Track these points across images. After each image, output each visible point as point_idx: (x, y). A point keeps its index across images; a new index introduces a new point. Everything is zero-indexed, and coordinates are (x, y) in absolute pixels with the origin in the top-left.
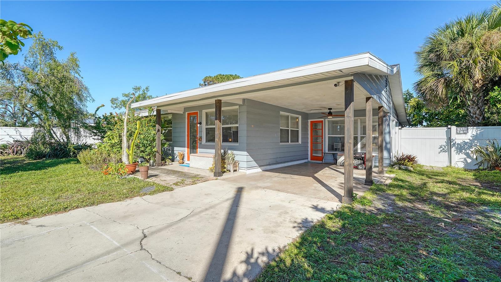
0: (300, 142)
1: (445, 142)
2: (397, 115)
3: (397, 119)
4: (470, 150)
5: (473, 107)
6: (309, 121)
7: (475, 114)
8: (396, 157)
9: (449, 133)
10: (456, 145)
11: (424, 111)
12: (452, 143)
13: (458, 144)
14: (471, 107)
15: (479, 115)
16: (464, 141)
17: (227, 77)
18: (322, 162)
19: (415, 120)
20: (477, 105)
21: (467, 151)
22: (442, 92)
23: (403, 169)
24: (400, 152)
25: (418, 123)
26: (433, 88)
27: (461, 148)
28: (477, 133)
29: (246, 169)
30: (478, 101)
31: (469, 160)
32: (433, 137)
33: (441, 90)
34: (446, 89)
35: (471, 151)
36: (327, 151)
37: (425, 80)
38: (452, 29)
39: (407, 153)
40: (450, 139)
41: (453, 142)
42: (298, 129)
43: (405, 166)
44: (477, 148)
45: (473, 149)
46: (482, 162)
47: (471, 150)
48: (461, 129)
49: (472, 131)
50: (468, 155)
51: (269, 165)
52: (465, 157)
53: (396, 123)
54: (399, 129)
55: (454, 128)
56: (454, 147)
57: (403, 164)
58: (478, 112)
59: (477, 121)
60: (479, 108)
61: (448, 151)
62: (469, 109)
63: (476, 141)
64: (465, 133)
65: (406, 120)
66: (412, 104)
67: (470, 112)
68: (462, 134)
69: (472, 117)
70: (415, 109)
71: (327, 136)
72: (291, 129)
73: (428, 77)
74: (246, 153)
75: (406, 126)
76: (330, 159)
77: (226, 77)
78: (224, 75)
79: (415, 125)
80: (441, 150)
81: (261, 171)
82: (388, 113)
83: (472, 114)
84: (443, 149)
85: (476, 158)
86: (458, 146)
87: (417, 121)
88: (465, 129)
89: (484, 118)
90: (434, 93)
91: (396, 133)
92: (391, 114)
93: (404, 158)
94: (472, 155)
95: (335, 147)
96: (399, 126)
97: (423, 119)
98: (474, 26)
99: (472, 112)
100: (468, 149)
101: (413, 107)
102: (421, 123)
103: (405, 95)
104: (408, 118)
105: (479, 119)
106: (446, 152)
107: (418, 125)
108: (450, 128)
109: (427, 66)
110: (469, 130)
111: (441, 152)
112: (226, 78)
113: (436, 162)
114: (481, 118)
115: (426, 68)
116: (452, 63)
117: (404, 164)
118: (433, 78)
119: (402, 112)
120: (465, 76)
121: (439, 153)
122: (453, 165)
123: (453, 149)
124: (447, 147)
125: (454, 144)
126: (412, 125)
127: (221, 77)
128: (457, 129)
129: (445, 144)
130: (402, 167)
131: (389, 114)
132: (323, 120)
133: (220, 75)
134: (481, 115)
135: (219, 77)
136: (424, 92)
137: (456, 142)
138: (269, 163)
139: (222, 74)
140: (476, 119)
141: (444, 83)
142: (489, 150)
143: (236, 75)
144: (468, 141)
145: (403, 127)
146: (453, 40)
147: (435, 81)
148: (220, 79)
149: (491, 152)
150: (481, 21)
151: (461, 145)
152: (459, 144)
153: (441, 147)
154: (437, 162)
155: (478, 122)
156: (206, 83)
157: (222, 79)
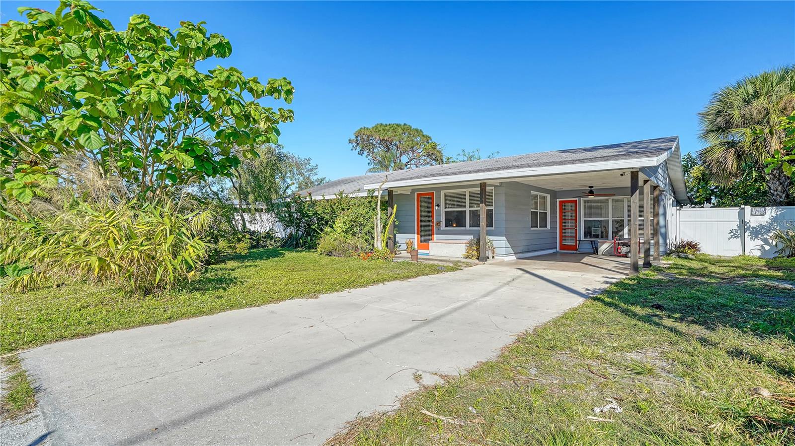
0: (549, 227)
1: (737, 225)
2: (674, 192)
3: (673, 197)
4: (767, 235)
5: (773, 182)
6: (558, 200)
7: (777, 191)
8: (674, 244)
9: (742, 215)
10: (751, 229)
11: (712, 184)
12: (746, 227)
13: (753, 228)
14: (771, 183)
15: (781, 192)
16: (761, 225)
17: (392, 128)
18: (576, 252)
19: (700, 196)
20: (779, 179)
21: (765, 237)
22: (732, 164)
23: (683, 258)
24: (678, 239)
25: (704, 200)
26: (721, 160)
27: (756, 233)
28: (776, 214)
29: (504, 255)
30: (779, 175)
31: (767, 248)
32: (721, 220)
33: (731, 163)
34: (737, 161)
35: (769, 236)
36: (582, 238)
37: (711, 150)
38: (745, 87)
39: (687, 239)
40: (743, 222)
41: (746, 225)
42: (546, 212)
43: (685, 254)
44: (776, 233)
45: (772, 234)
46: (782, 250)
47: (769, 234)
48: (758, 209)
49: (771, 212)
50: (766, 241)
51: (522, 252)
52: (763, 243)
53: (673, 201)
54: (677, 210)
55: (748, 209)
56: (748, 232)
57: (682, 252)
58: (780, 188)
59: (779, 199)
60: (781, 184)
61: (741, 236)
62: (769, 184)
63: (775, 224)
64: (763, 215)
65: (686, 198)
66: (695, 175)
67: (770, 188)
68: (758, 215)
69: (773, 195)
70: (700, 181)
71: (583, 219)
72: (540, 211)
73: (715, 146)
74: (504, 238)
75: (687, 205)
76: (587, 247)
77: (390, 128)
78: (386, 125)
79: (700, 203)
80: (732, 236)
81: (516, 259)
82: (664, 191)
83: (772, 191)
84: (735, 234)
85: (776, 245)
86: (753, 230)
87: (703, 198)
88: (763, 209)
89: (788, 196)
90: (722, 166)
91: (673, 215)
92: (667, 192)
93: (684, 246)
94: (771, 241)
95: (593, 233)
96: (677, 206)
97: (711, 195)
98: (774, 84)
99: (772, 189)
100: (766, 234)
101: (697, 178)
102: (709, 200)
103: (684, 161)
104: (689, 195)
105: (781, 197)
106: (738, 237)
107: (704, 203)
108: (744, 209)
109: (713, 131)
110: (767, 210)
111: (731, 238)
112: (390, 130)
113: (725, 250)
114: (784, 196)
115: (712, 134)
116: (744, 130)
117: (684, 252)
118: (721, 148)
119: (680, 187)
120: (759, 148)
121: (729, 239)
122: (747, 253)
123: (747, 234)
124: (739, 231)
125: (749, 228)
126: (696, 204)
127: (383, 129)
128: (752, 210)
129: (736, 228)
130: (682, 255)
131: (664, 193)
132: (577, 199)
133: (381, 125)
134: (784, 191)
135: (380, 129)
136: (710, 164)
137: (750, 225)
138: (523, 250)
139: (384, 124)
140: (778, 196)
141: (734, 155)
142: (790, 234)
143: (405, 124)
144: (766, 224)
145: (681, 207)
146: (747, 102)
147: (723, 151)
148: (382, 132)
149: (792, 236)
150: (782, 79)
151: (756, 229)
152: (755, 228)
153: (732, 232)
154: (727, 250)
155: (780, 201)
156: (359, 139)
157: (386, 132)
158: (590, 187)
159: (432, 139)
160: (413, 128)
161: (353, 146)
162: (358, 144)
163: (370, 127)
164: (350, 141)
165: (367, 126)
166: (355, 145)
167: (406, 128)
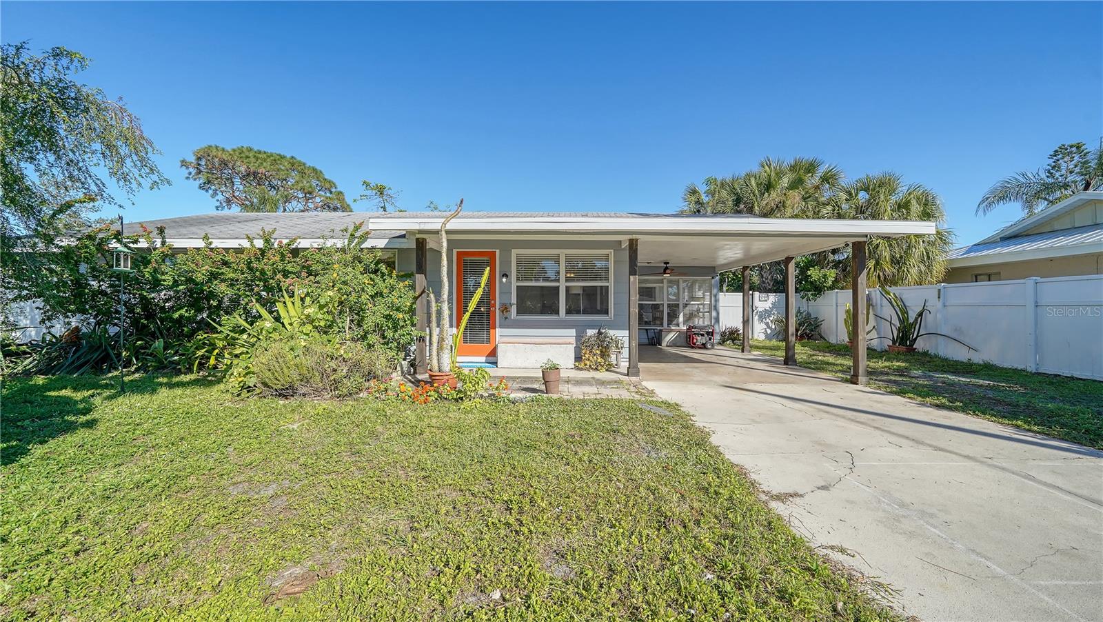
4: (769, 319)
7: (767, 279)
15: (770, 280)
16: (765, 309)
21: (767, 321)
28: (775, 300)
45: (772, 318)
48: (763, 296)
49: (772, 298)
55: (756, 295)
56: (757, 316)
58: (770, 277)
64: (766, 301)
68: (763, 301)
77: (268, 157)
78: (261, 152)
105: (769, 285)
108: (752, 294)
110: (769, 296)
123: (756, 318)
128: (759, 296)
133: (252, 149)
135: (248, 155)
137: (758, 310)
139: (257, 149)
143: (293, 157)
144: (769, 309)
148: (253, 159)
152: (761, 312)
155: (769, 288)
156: (203, 163)
157: (259, 161)
158: (665, 263)
159: (338, 187)
160: (307, 165)
161: (190, 173)
162: (199, 172)
163: (229, 148)
164: (184, 164)
165: (221, 146)
166: (193, 171)
167: (294, 164)
